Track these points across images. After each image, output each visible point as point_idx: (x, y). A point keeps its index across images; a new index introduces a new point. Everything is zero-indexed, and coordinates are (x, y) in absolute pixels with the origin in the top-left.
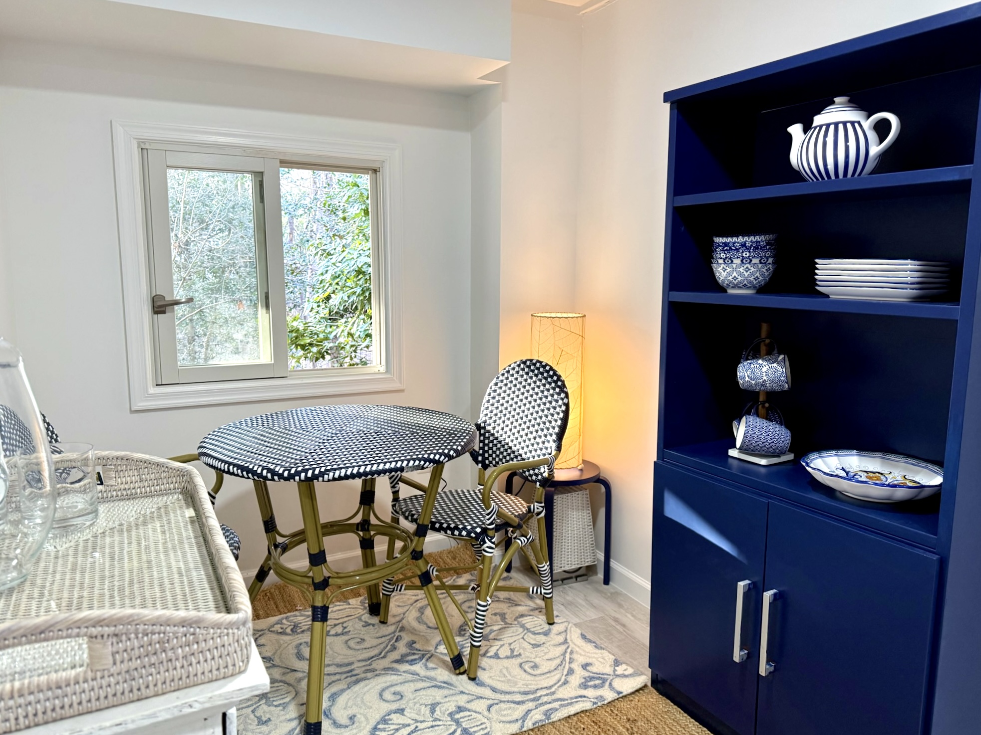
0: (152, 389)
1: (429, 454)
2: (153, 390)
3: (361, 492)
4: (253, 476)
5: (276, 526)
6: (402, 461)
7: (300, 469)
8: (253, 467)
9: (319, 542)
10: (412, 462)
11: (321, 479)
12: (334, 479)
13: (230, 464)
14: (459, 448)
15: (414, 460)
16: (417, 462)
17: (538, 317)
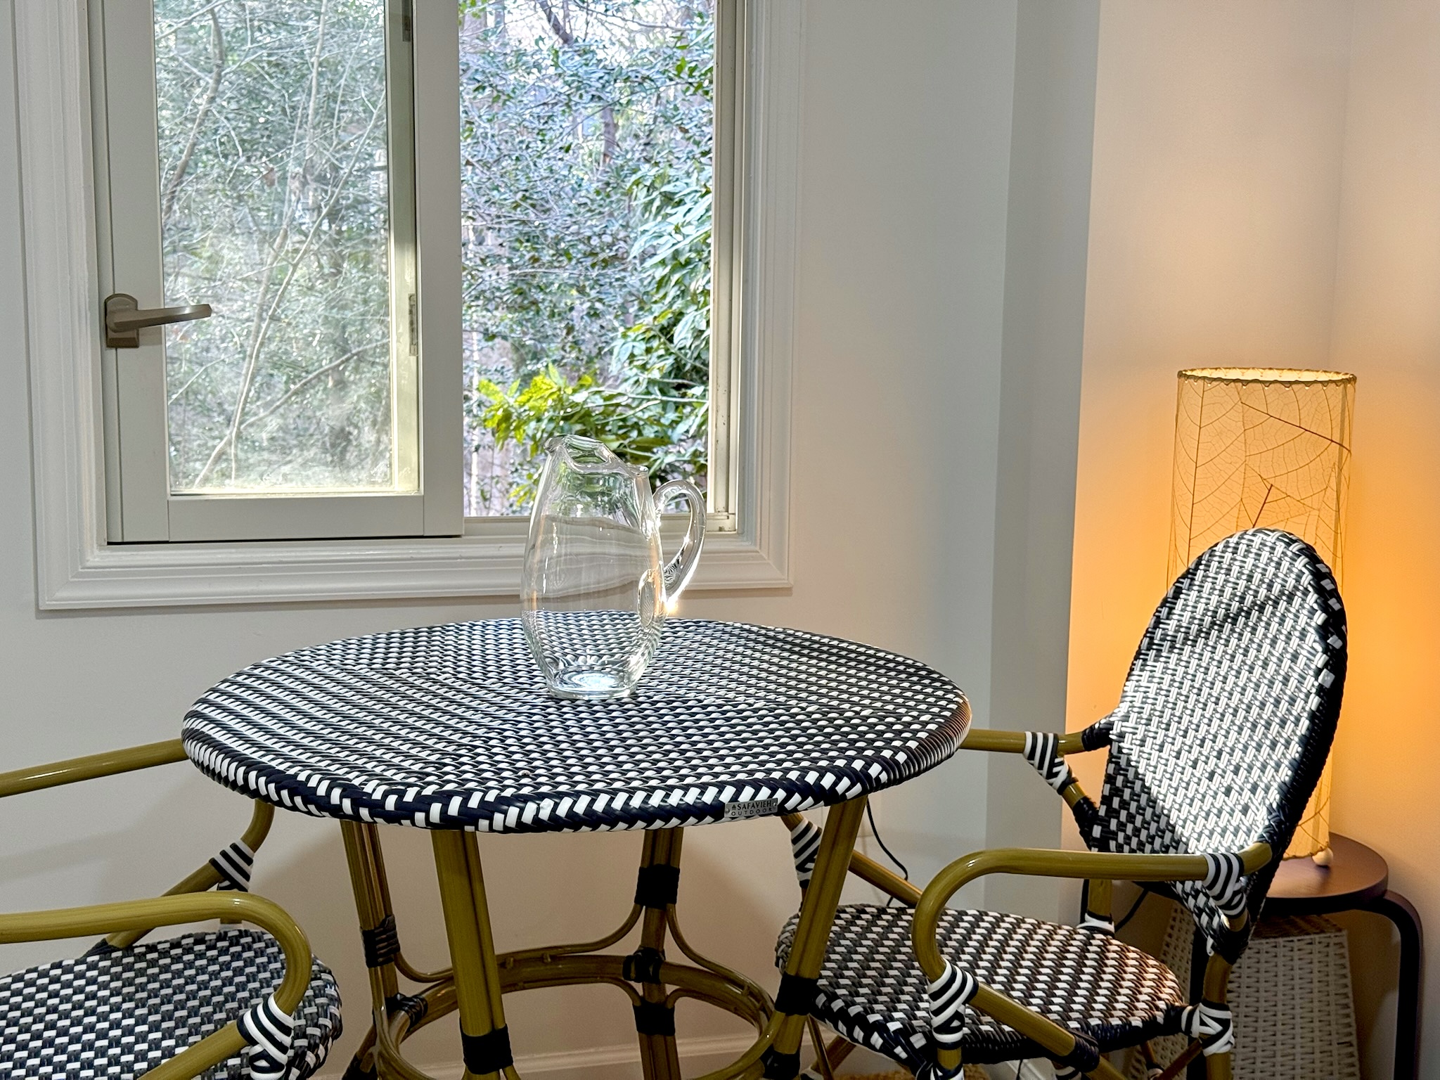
0: (97, 552)
1: (805, 771)
2: (99, 557)
3: (641, 870)
4: (305, 803)
5: (398, 949)
6: (721, 787)
7: (428, 791)
8: (309, 777)
9: (493, 1009)
10: (748, 792)
11: (483, 823)
12: (521, 827)
13: (250, 765)
14: (901, 757)
15: (757, 786)
16: (764, 793)
17: (1197, 378)
